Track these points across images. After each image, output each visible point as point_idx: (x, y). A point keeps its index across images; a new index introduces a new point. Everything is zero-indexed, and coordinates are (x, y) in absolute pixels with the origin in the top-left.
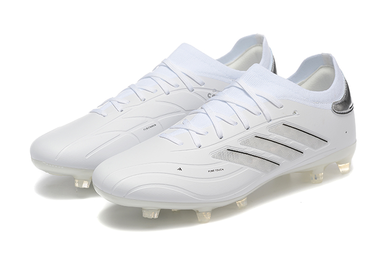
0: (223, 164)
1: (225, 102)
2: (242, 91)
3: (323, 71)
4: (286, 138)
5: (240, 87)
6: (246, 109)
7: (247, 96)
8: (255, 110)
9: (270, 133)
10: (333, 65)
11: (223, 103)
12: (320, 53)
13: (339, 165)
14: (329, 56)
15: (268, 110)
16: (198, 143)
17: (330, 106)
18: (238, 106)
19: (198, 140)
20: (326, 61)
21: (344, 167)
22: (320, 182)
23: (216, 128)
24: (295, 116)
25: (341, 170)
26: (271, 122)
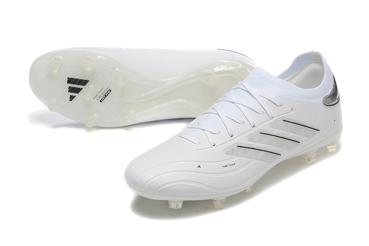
0: (235, 159)
1: (233, 103)
2: (247, 93)
3: (313, 66)
4: (286, 132)
5: (245, 89)
6: (251, 109)
7: (251, 97)
8: (259, 109)
9: (273, 129)
10: (322, 62)
11: (232, 104)
12: (310, 51)
13: (328, 147)
14: (318, 54)
15: (269, 108)
16: (212, 142)
17: (321, 100)
18: (245, 106)
19: (213, 139)
20: (315, 58)
21: (332, 148)
22: (313, 163)
23: (227, 127)
24: (293, 112)
25: (330, 151)
26: (273, 120)
